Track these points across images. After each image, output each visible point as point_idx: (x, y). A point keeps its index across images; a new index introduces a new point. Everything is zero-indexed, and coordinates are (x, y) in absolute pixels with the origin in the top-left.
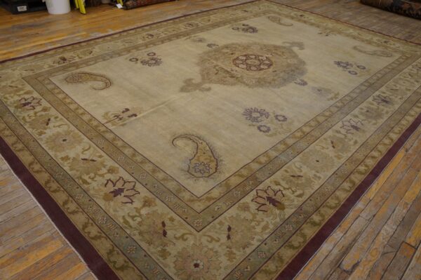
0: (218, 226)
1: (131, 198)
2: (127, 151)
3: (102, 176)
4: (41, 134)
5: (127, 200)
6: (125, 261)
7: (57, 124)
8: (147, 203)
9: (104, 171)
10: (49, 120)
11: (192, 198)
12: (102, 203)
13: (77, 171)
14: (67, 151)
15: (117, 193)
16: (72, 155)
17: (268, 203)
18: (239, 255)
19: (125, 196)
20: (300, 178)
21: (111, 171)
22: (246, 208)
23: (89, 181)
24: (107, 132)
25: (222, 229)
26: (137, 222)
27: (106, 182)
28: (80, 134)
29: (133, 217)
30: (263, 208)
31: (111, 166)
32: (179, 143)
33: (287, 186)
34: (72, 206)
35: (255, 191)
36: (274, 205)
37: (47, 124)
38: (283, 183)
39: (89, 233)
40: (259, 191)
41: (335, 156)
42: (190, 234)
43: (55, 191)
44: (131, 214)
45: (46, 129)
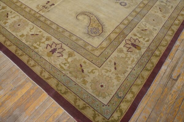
0: (109, 63)
1: (61, 53)
2: (54, 26)
3: (43, 43)
4: (5, 23)
5: (59, 55)
6: (66, 89)
7: (13, 16)
8: (70, 55)
9: (44, 40)
10: (8, 14)
11: (93, 49)
12: (47, 58)
13: (30, 42)
14: (22, 31)
15: (53, 51)
16: (25, 33)
17: (132, 47)
18: (122, 77)
19: (58, 53)
20: (146, 31)
21: (48, 39)
22: (121, 51)
23: (38, 47)
24: (40, 16)
25: (111, 64)
26: (67, 66)
27: (46, 46)
28: (27, 20)
29: (65, 64)
30: (130, 50)
31: (47, 36)
32: (80, 17)
33: (140, 36)
34: (32, 63)
35: (124, 41)
36: (135, 48)
37: (7, 17)
38: (138, 35)
39: (44, 76)
40: (126, 41)
41: (163, 16)
42: (96, 69)
43: (21, 55)
44: (63, 63)
45: (7, 20)
